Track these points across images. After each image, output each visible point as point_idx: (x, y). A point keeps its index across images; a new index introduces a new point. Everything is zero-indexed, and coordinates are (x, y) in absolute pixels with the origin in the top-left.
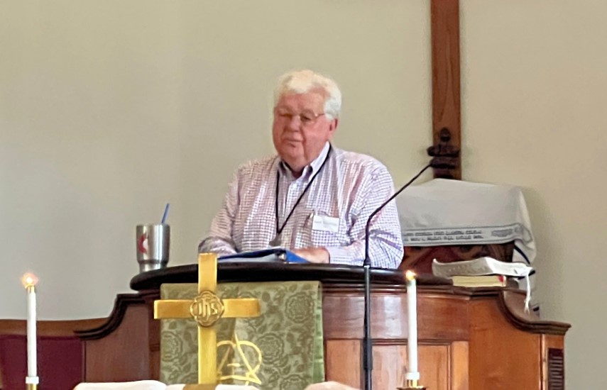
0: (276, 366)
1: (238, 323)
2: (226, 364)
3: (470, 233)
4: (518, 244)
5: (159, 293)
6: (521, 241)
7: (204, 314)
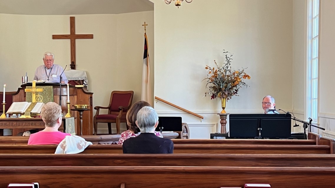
0: (45, 99)
2: (37, 99)
3: (77, 78)
5: (26, 88)
6: (85, 79)
7: (33, 91)
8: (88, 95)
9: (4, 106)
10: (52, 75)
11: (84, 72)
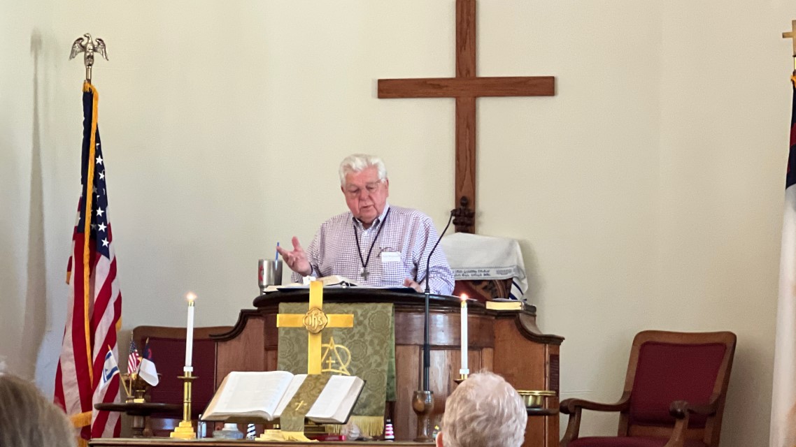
0: (361, 362)
1: (334, 331)
2: (325, 360)
3: (481, 271)
4: (514, 280)
5: (278, 309)
6: (517, 278)
7: (313, 325)
8: (541, 346)
9: (187, 387)
10: (379, 256)
11: (512, 244)
